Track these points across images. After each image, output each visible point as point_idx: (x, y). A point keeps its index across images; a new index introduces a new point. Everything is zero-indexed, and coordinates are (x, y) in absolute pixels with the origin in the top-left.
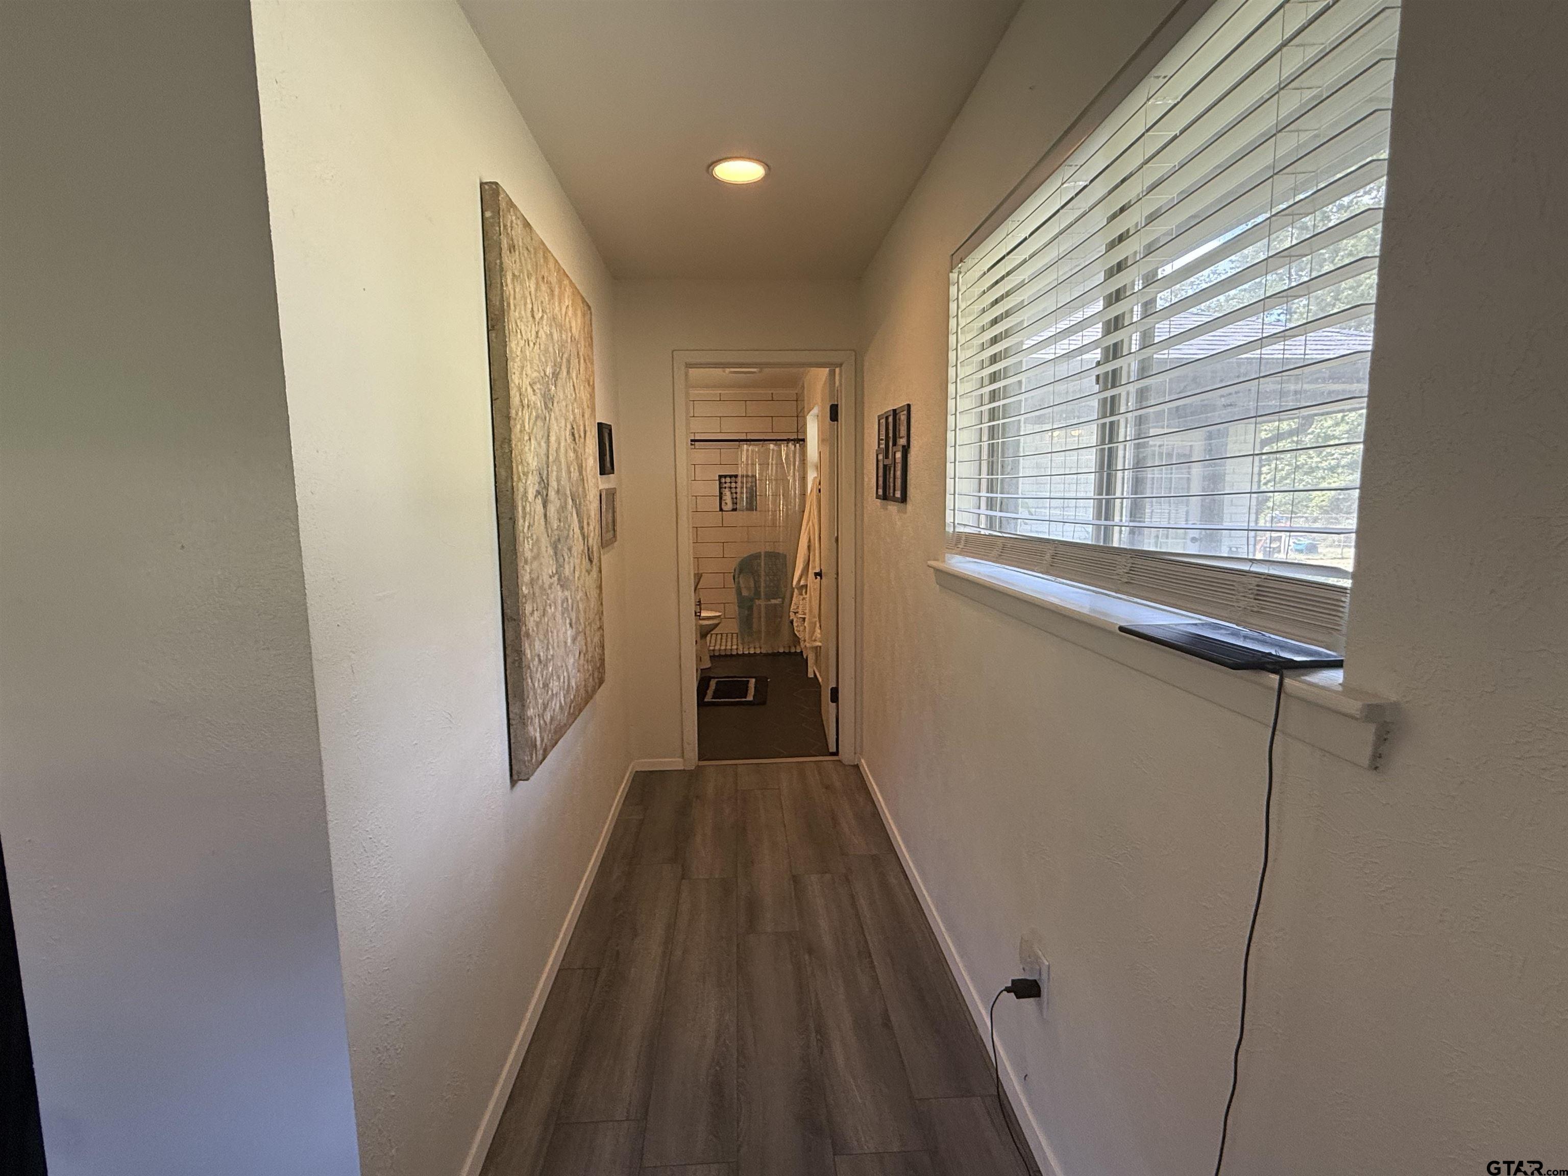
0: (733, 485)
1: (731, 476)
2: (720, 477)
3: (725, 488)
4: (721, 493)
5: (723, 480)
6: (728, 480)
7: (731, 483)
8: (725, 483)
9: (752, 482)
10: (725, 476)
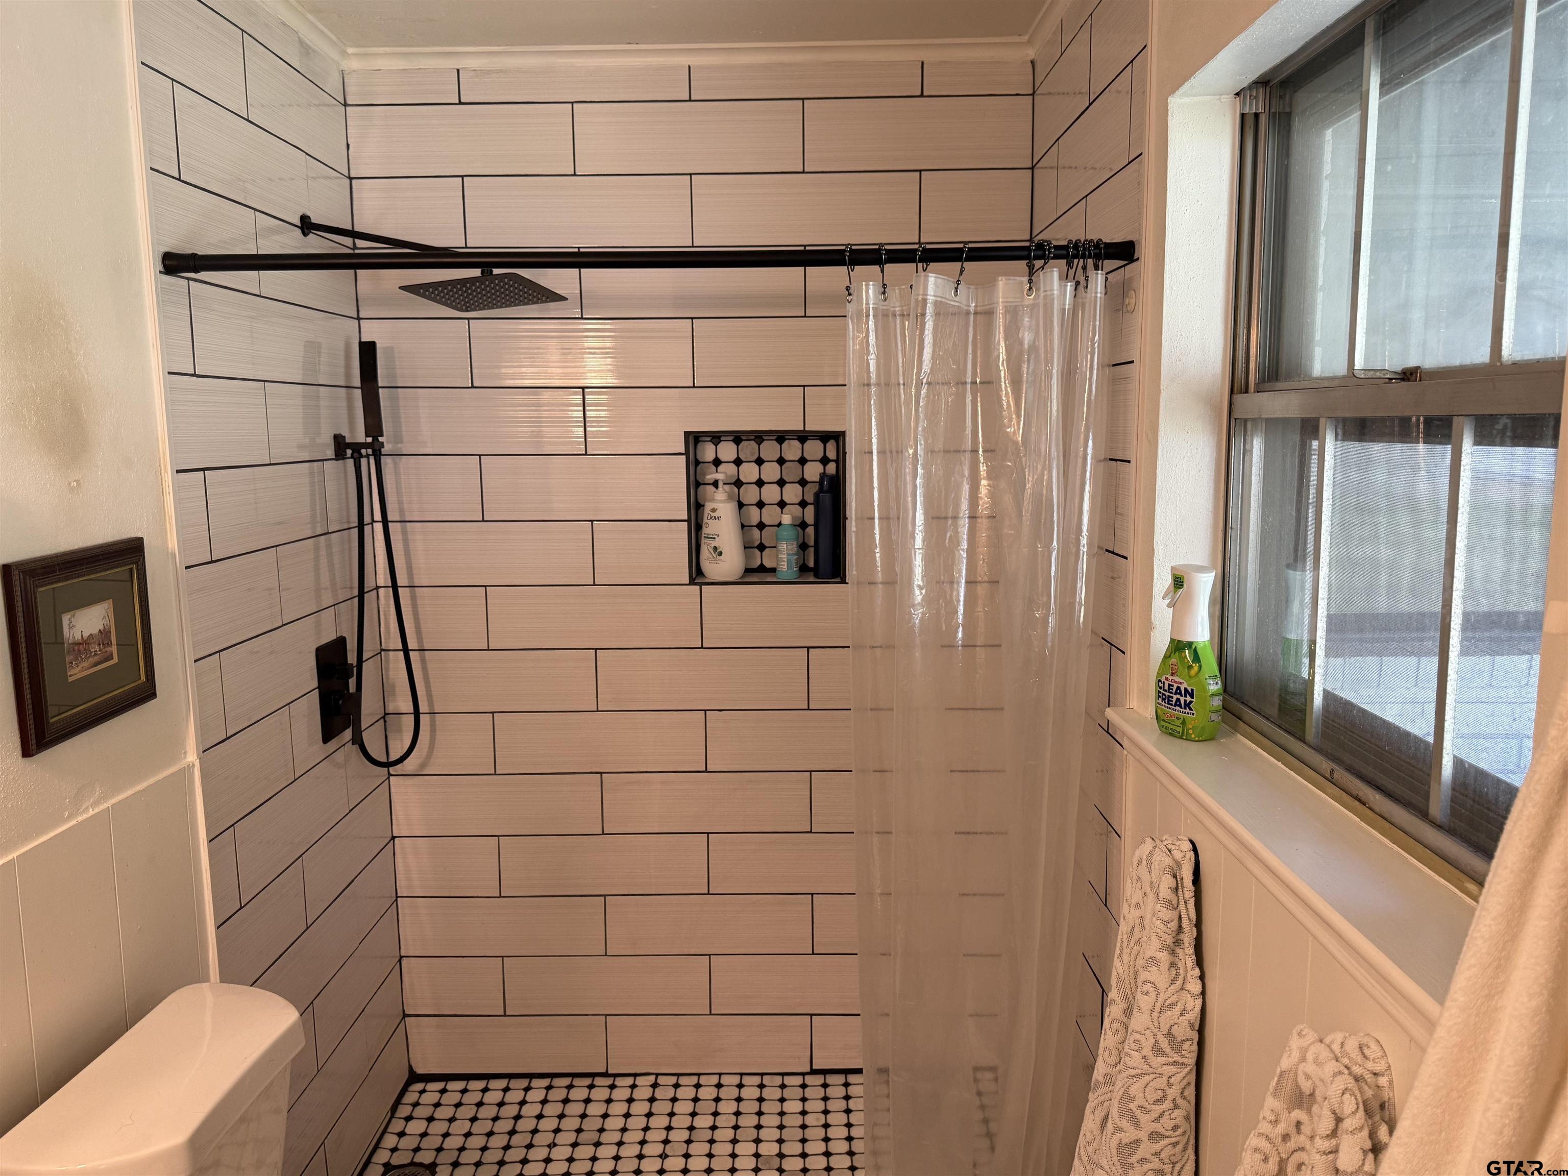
0: (749, 472)
1: (738, 438)
2: (694, 439)
3: (715, 484)
4: (696, 507)
5: (708, 452)
6: (727, 451)
7: (738, 462)
8: (717, 462)
9: (825, 461)
10: (716, 437)
